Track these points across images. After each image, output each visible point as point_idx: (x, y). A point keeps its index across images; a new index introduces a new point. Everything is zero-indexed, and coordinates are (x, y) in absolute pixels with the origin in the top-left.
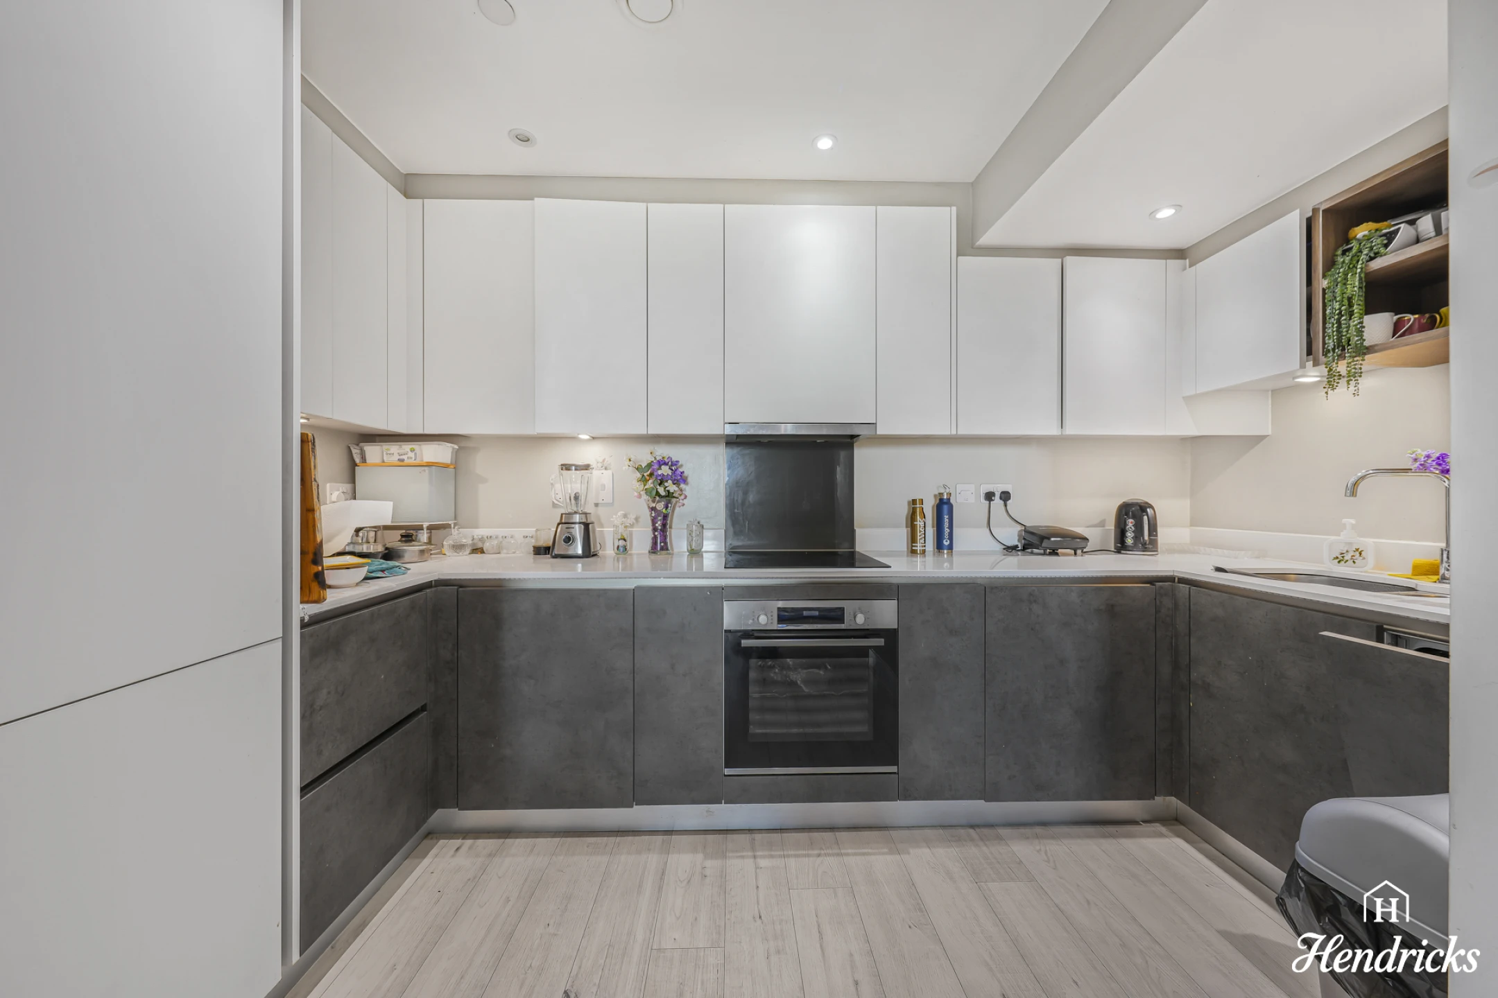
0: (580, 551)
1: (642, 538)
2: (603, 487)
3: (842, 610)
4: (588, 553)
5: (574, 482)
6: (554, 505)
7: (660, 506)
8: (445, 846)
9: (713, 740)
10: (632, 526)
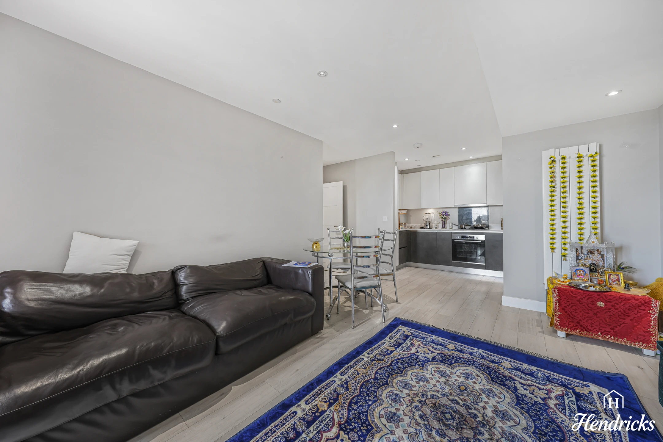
0: (428, 228)
1: (440, 226)
2: (433, 217)
3: (474, 236)
4: (430, 228)
5: (427, 216)
6: (424, 220)
7: (443, 220)
8: (408, 268)
9: (450, 256)
10: (438, 224)
